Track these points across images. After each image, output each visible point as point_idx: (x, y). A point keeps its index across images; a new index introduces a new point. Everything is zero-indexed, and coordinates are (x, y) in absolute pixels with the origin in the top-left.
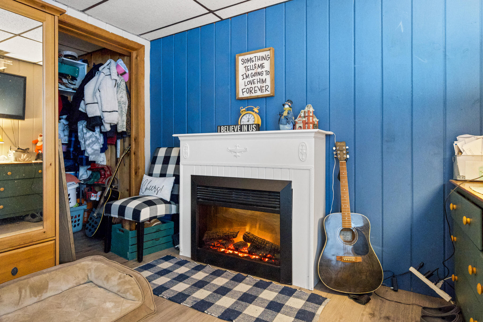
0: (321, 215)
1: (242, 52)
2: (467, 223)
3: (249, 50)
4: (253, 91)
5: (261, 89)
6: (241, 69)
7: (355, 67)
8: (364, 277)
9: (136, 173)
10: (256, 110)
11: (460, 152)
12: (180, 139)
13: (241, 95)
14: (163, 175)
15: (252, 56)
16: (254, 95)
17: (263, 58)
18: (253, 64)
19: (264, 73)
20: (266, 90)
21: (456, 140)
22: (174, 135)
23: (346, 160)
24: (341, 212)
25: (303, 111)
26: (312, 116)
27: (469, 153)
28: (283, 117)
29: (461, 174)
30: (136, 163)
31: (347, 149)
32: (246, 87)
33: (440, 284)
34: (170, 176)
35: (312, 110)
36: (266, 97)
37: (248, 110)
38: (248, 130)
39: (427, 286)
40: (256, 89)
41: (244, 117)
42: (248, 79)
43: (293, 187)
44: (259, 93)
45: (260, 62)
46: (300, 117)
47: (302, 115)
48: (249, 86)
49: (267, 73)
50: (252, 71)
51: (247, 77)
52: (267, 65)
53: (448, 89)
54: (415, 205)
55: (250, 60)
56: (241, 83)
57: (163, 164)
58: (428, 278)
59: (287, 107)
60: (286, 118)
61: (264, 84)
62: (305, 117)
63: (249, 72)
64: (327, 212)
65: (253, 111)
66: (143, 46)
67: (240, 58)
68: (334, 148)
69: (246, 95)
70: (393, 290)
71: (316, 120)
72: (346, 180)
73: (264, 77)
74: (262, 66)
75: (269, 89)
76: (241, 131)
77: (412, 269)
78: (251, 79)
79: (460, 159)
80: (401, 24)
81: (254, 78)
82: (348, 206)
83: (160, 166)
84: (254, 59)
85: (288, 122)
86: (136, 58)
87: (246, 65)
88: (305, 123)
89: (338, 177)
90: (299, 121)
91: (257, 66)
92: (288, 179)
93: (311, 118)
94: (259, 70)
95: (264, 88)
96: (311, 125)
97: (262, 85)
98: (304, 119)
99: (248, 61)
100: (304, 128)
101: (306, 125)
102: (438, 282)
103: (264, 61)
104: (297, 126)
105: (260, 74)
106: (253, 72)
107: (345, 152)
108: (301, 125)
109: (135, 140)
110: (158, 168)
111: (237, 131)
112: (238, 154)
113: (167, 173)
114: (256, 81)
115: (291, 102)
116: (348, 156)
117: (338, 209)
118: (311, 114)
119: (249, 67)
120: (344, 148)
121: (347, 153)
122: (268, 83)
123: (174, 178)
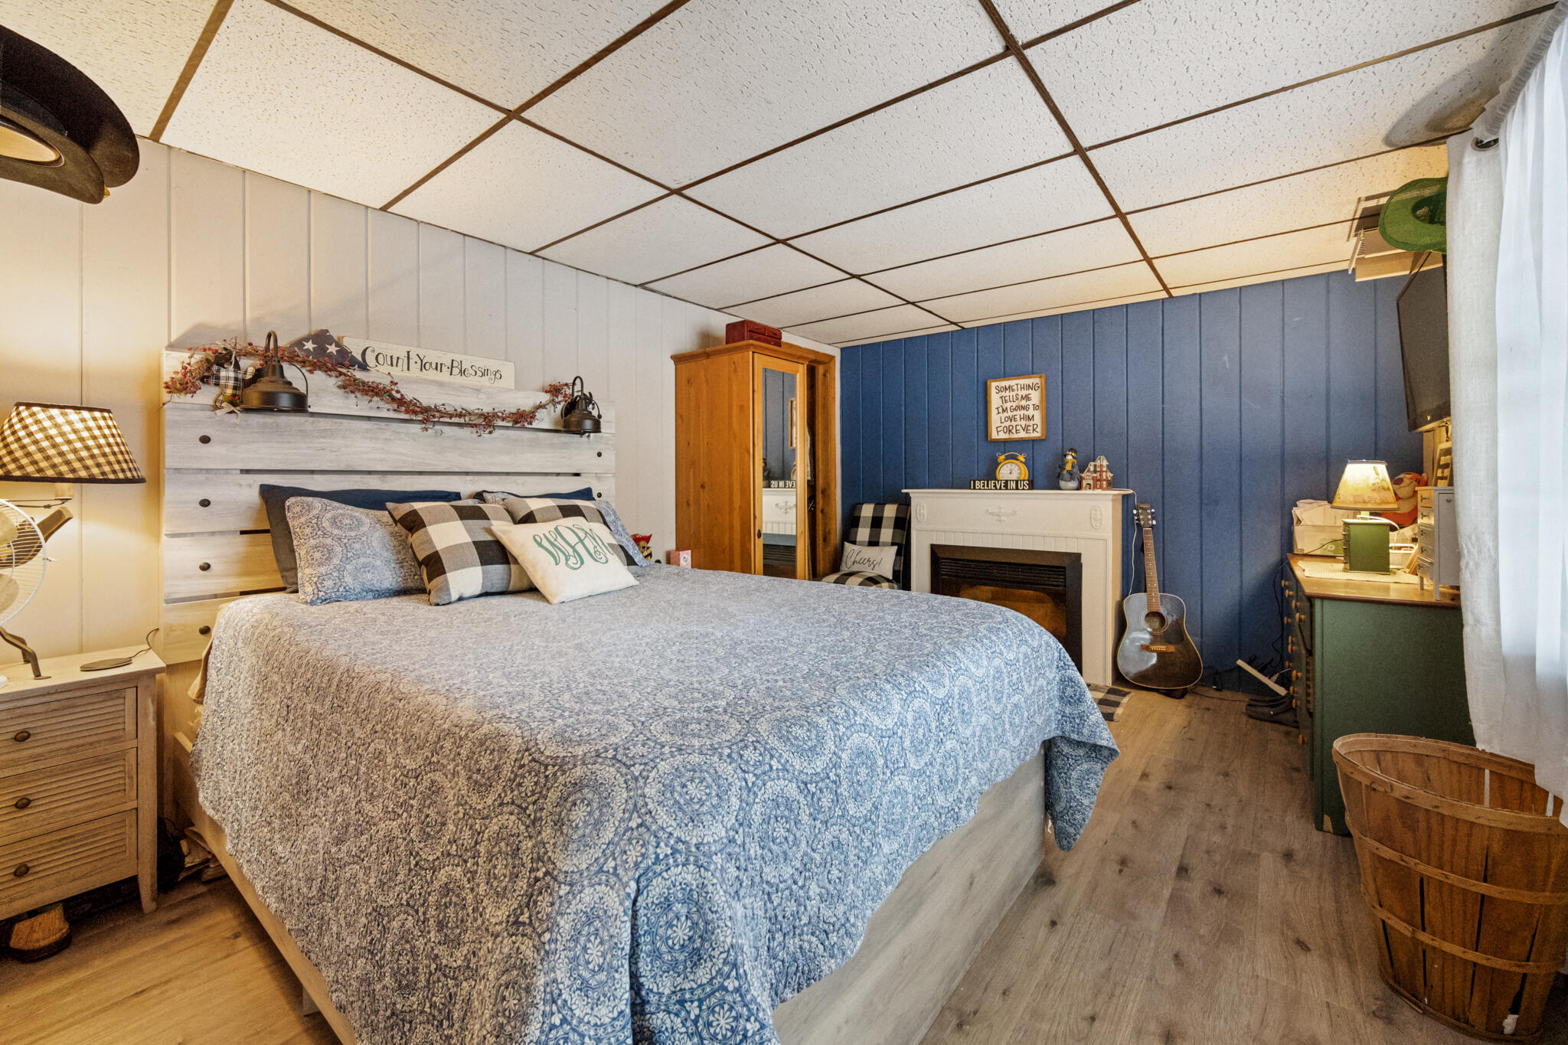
0: (1118, 598)
1: (997, 377)
2: (1289, 596)
3: (1006, 376)
4: (1014, 431)
5: (1026, 429)
6: (995, 400)
7: (1163, 408)
8: (1177, 669)
9: (825, 540)
10: (1021, 458)
11: (1299, 521)
12: (911, 495)
13: (994, 435)
14: (874, 542)
15: (1012, 383)
16: (1015, 436)
17: (1029, 387)
18: (1014, 393)
19: (1031, 407)
20: (1034, 430)
21: (1296, 506)
22: (904, 491)
23: (1152, 526)
24: (1145, 591)
25: (1092, 463)
26: (1106, 472)
27: (1309, 523)
28: (1065, 472)
29: (1299, 547)
30: (825, 525)
31: (1152, 513)
32: (1003, 425)
33: (1275, 677)
34: (885, 544)
35: (1105, 463)
36: (1034, 441)
37: (1007, 458)
38: (1017, 488)
39: (1260, 682)
40: (1018, 428)
41: (1004, 467)
42: (1005, 414)
43: (1083, 560)
44: (1022, 435)
45: (1024, 393)
46: (1089, 471)
47: (1092, 469)
48: (1008, 424)
49: (1036, 407)
50: (1012, 404)
51: (1003, 411)
52: (1035, 397)
53: (1286, 446)
54: (1244, 585)
55: (1010, 388)
56: (995, 419)
57: (872, 527)
58: (1260, 671)
59: (1069, 457)
60: (1069, 472)
61: (1031, 423)
62: (1095, 472)
63: (1008, 405)
64: (1124, 595)
65: (1018, 460)
66: (832, 358)
67: (994, 385)
68: (1135, 512)
69: (1003, 436)
70: (1217, 690)
71: (1110, 475)
72: (1153, 552)
73: (1031, 412)
74: (1027, 398)
75: (1039, 429)
76: (1007, 489)
77: (1240, 663)
78: (1010, 414)
79: (1297, 529)
80: (1225, 358)
81: (1015, 413)
82: (1156, 585)
83: (868, 530)
84: (1015, 388)
85: (1072, 479)
86: (824, 375)
87: (1004, 394)
88: (1095, 480)
89: (1141, 549)
90: (1088, 477)
91: (1020, 397)
92: (1075, 551)
93: (1104, 474)
94: (1024, 403)
95: (1031, 428)
96: (1105, 483)
97: (1028, 423)
98: (1095, 475)
99: (1006, 389)
100: (1095, 487)
101: (1096, 484)
102: (1273, 675)
103: (1030, 391)
104: (1084, 483)
105: (1023, 408)
106: (1014, 405)
107: (1150, 517)
108: (1091, 482)
109: (823, 492)
110: (863, 533)
111: (1000, 489)
112: (1003, 518)
113: (881, 540)
114: (1018, 417)
115: (1075, 451)
116: (1154, 522)
117: (1140, 586)
118: (1104, 469)
119: (1007, 398)
120: (1149, 511)
121: (1153, 519)
122: (1038, 420)
123: (895, 548)
